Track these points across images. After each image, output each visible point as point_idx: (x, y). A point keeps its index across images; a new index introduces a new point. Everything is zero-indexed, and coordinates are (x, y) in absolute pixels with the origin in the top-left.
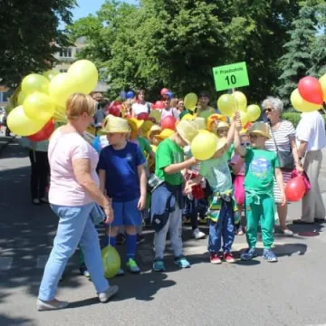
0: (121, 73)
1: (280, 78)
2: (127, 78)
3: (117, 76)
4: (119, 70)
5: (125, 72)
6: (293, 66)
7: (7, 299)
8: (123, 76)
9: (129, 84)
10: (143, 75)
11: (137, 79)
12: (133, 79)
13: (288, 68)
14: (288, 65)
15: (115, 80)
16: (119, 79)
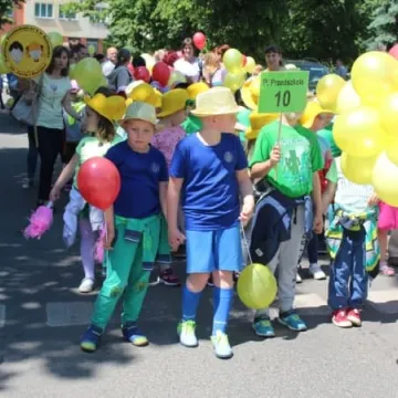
0: (128, 11)
1: (369, 27)
2: (139, 19)
3: (124, 15)
4: (128, 7)
5: (137, 10)
6: (391, 10)
7: (9, 383)
8: (132, 16)
9: (142, 27)
10: (163, 16)
11: (153, 21)
12: (148, 20)
13: (381, 13)
14: (382, 8)
15: (121, 22)
16: (126, 20)
